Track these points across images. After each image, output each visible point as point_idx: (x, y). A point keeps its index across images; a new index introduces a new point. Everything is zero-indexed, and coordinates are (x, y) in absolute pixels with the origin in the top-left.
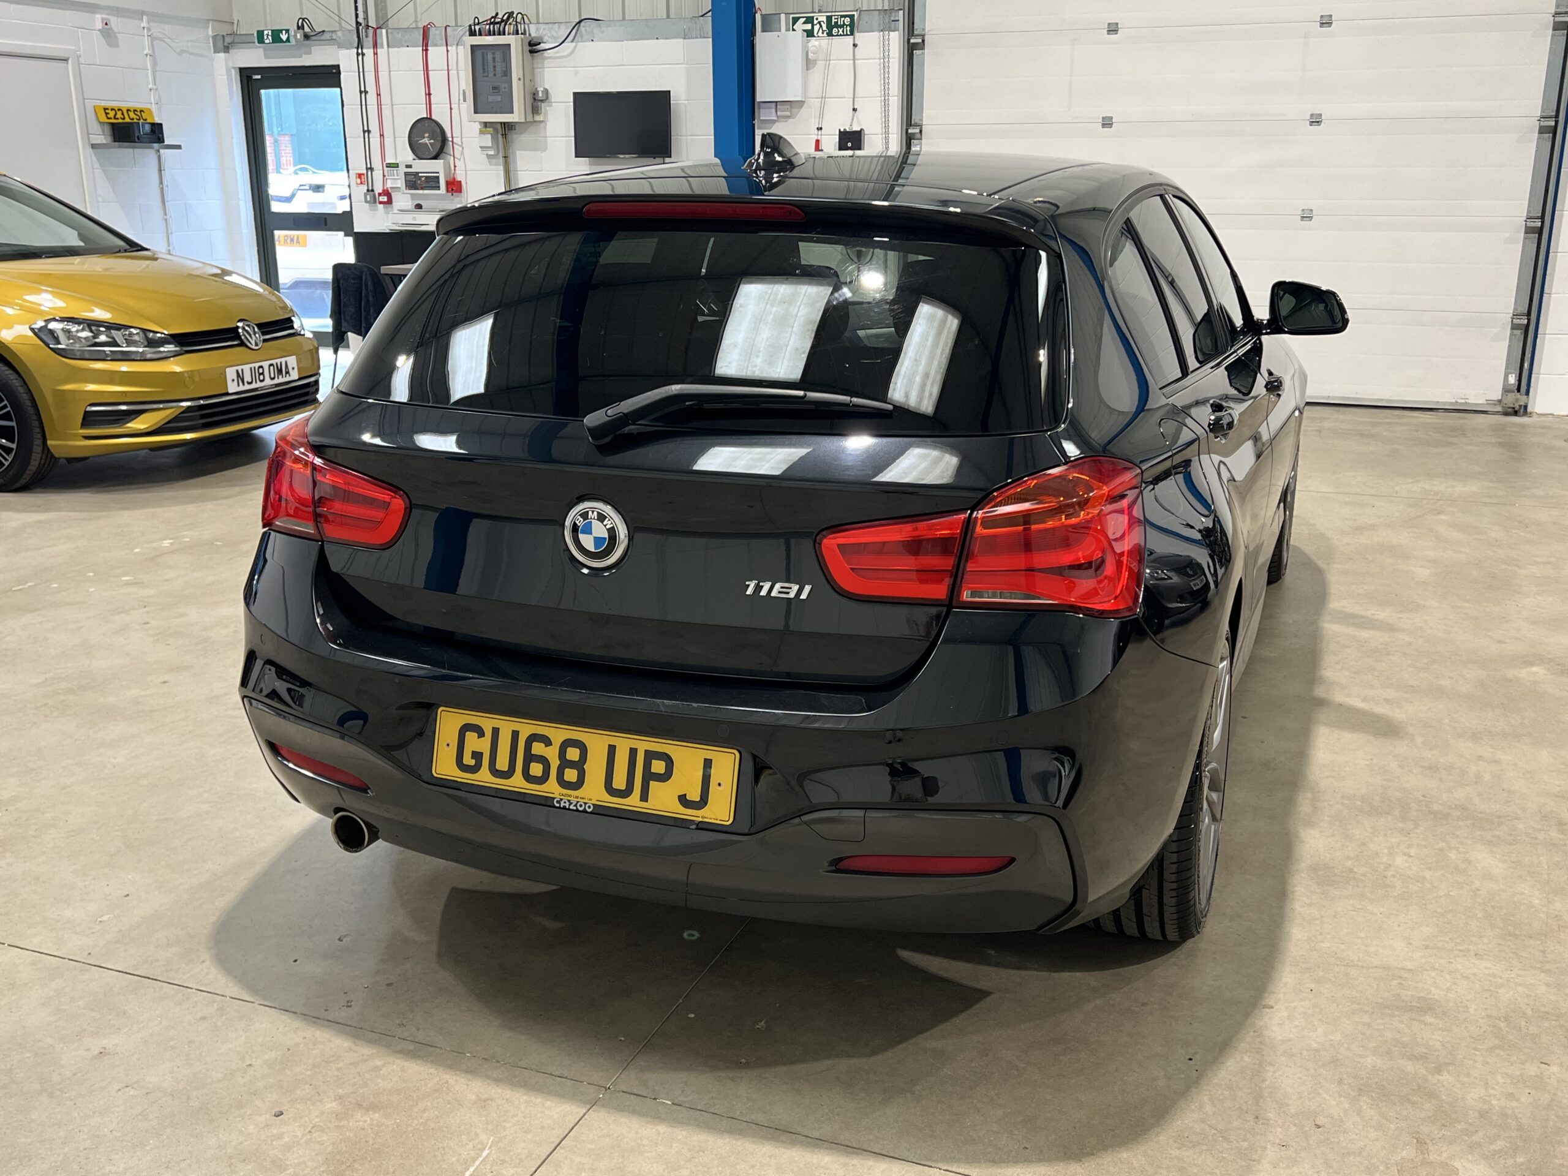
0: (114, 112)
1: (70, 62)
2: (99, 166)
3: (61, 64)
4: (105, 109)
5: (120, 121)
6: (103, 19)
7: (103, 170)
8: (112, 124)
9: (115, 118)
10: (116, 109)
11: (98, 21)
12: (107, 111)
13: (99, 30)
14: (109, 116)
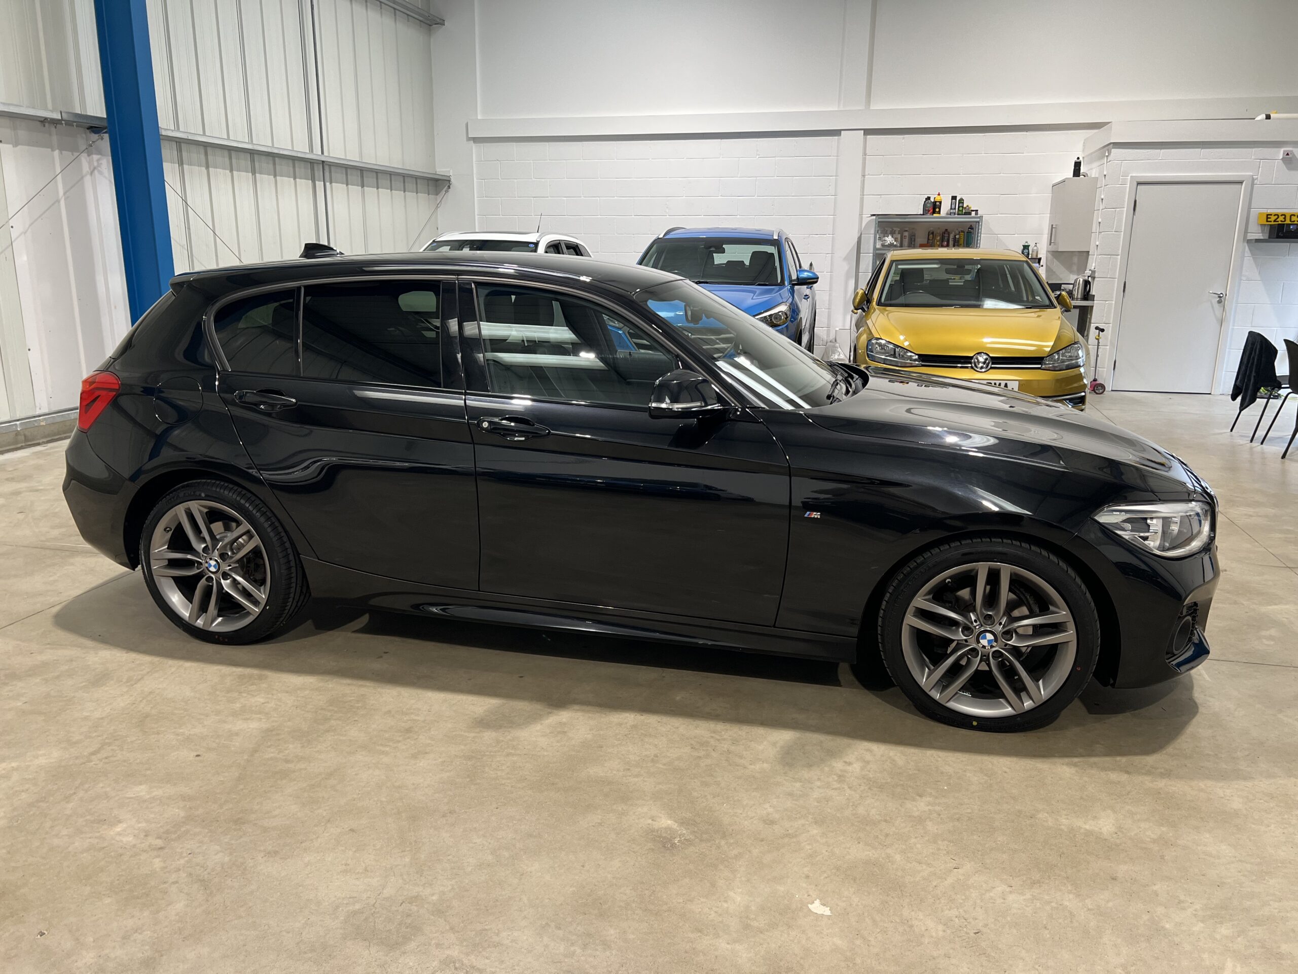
0: (1276, 217)
1: (1244, 183)
2: (1250, 255)
3: (1237, 186)
4: (1267, 215)
5: (1280, 222)
6: (1284, 151)
7: (1253, 258)
8: (1271, 225)
9: (1275, 221)
10: (1280, 215)
11: (1281, 153)
12: (1269, 216)
13: (1282, 159)
14: (1269, 220)
